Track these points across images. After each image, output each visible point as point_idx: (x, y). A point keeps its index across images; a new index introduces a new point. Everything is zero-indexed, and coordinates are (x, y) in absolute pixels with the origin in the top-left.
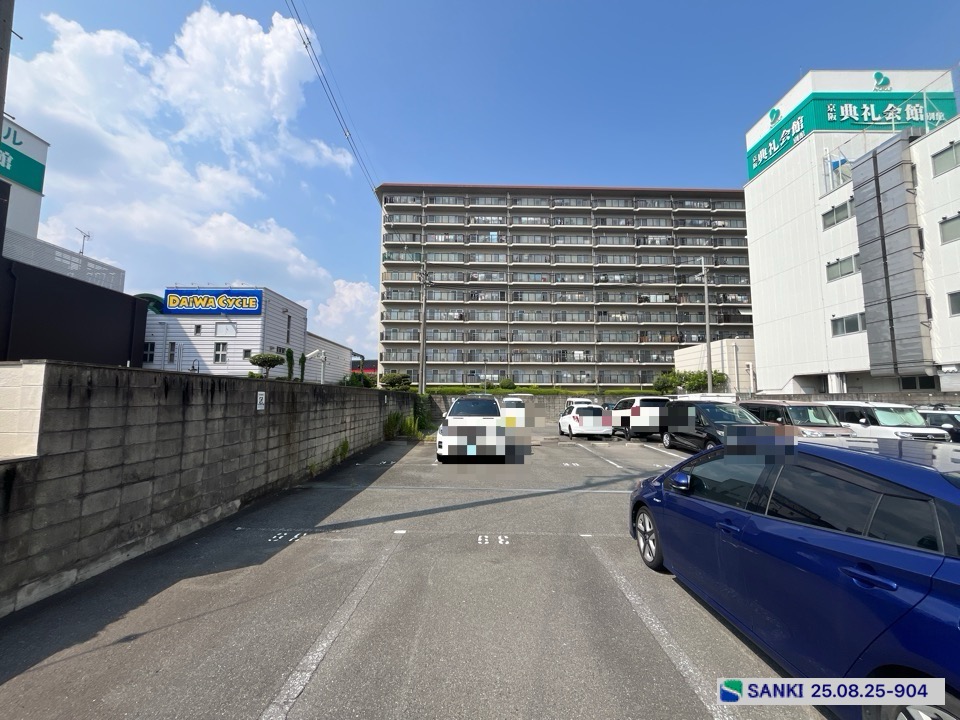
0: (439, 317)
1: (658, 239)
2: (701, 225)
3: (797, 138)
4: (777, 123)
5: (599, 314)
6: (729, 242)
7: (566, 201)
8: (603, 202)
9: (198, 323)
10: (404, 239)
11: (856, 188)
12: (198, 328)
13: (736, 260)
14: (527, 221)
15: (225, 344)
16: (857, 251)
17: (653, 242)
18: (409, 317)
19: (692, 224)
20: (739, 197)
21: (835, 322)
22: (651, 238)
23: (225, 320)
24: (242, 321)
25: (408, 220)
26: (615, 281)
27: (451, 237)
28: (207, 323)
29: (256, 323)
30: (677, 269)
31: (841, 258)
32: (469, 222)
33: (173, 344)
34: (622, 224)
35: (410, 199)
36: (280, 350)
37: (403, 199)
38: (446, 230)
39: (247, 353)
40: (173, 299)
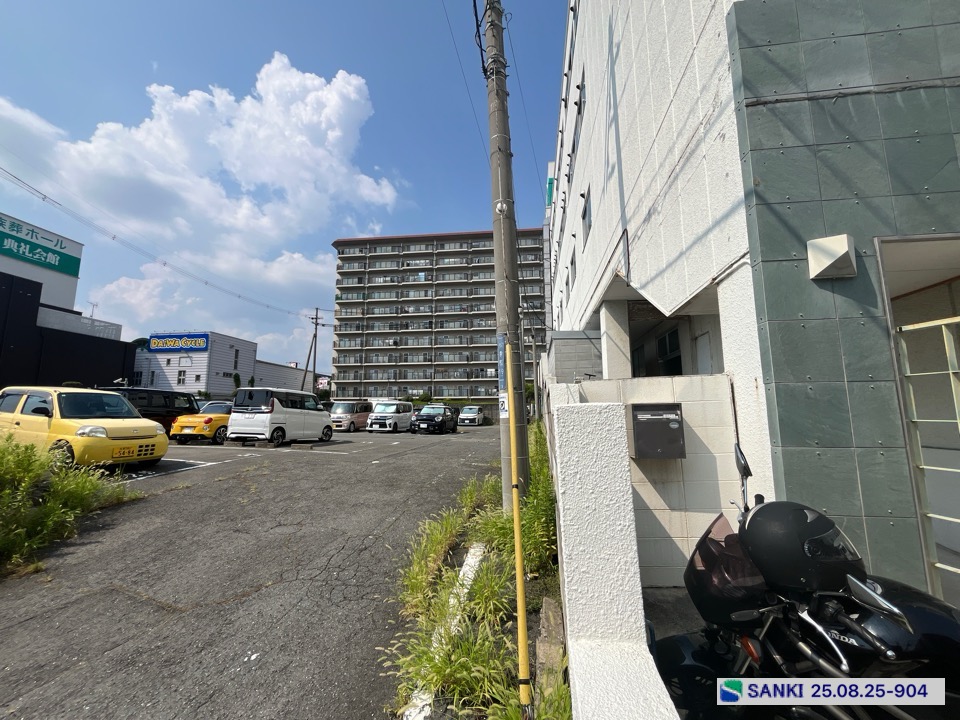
0: (378, 344)
9: (169, 357)
10: (353, 283)
12: (169, 361)
14: (449, 262)
15: (184, 372)
18: (355, 345)
23: (185, 355)
24: (195, 356)
25: (356, 267)
27: (388, 279)
28: (174, 357)
29: (205, 356)
32: (403, 265)
33: (153, 372)
35: (357, 250)
36: (226, 375)
37: (352, 251)
38: (384, 273)
39: (198, 378)
40: (153, 341)
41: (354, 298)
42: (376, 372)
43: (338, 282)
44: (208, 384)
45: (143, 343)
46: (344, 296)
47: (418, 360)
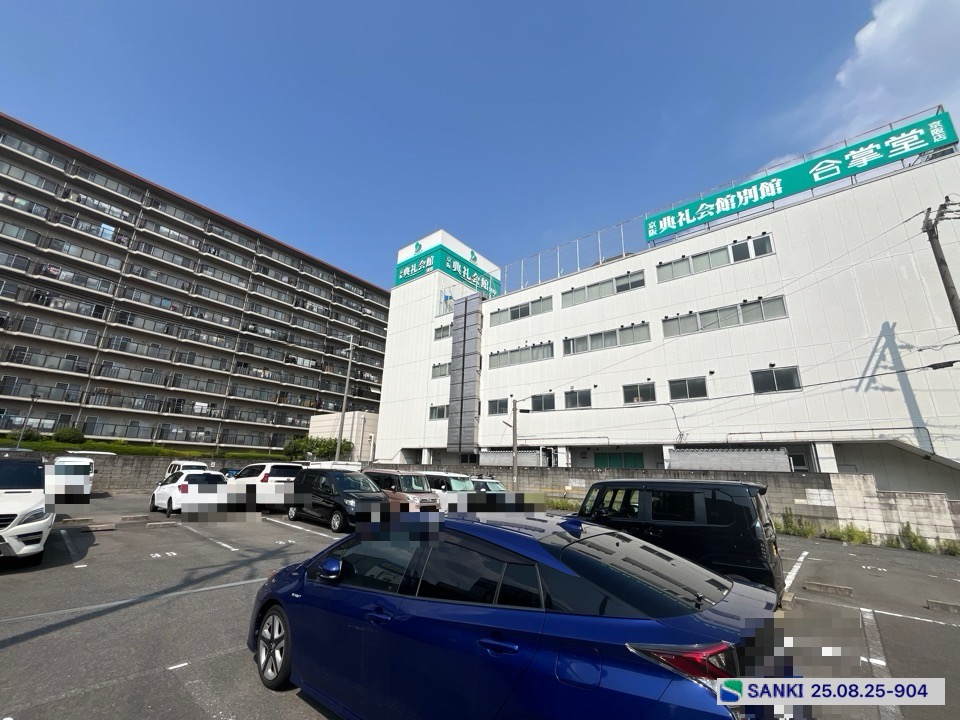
1: (316, 306)
2: (353, 308)
3: (428, 270)
4: (419, 253)
5: (239, 364)
6: (372, 329)
7: (227, 233)
8: (270, 253)
11: (455, 318)
13: (375, 345)
14: (168, 233)
16: (450, 361)
17: (311, 308)
19: (347, 304)
20: (386, 296)
21: (432, 409)
22: (309, 304)
26: (264, 334)
27: (21, 202)
30: (328, 340)
31: (442, 363)
32: (66, 195)
34: (284, 281)
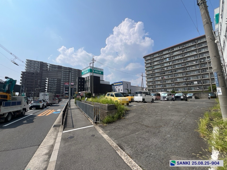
0: (157, 79)
7: (187, 45)
9: (117, 87)
10: (149, 65)
14: (176, 53)
15: (119, 89)
18: (151, 80)
23: (119, 86)
25: (149, 61)
29: (122, 86)
32: (162, 58)
33: (115, 89)
35: (149, 57)
36: (126, 89)
37: (148, 58)
38: (157, 61)
39: (122, 90)
40: (114, 84)
41: (150, 69)
42: (157, 86)
43: (145, 66)
44: (123, 91)
45: (113, 84)
46: (147, 69)
47: (169, 82)
